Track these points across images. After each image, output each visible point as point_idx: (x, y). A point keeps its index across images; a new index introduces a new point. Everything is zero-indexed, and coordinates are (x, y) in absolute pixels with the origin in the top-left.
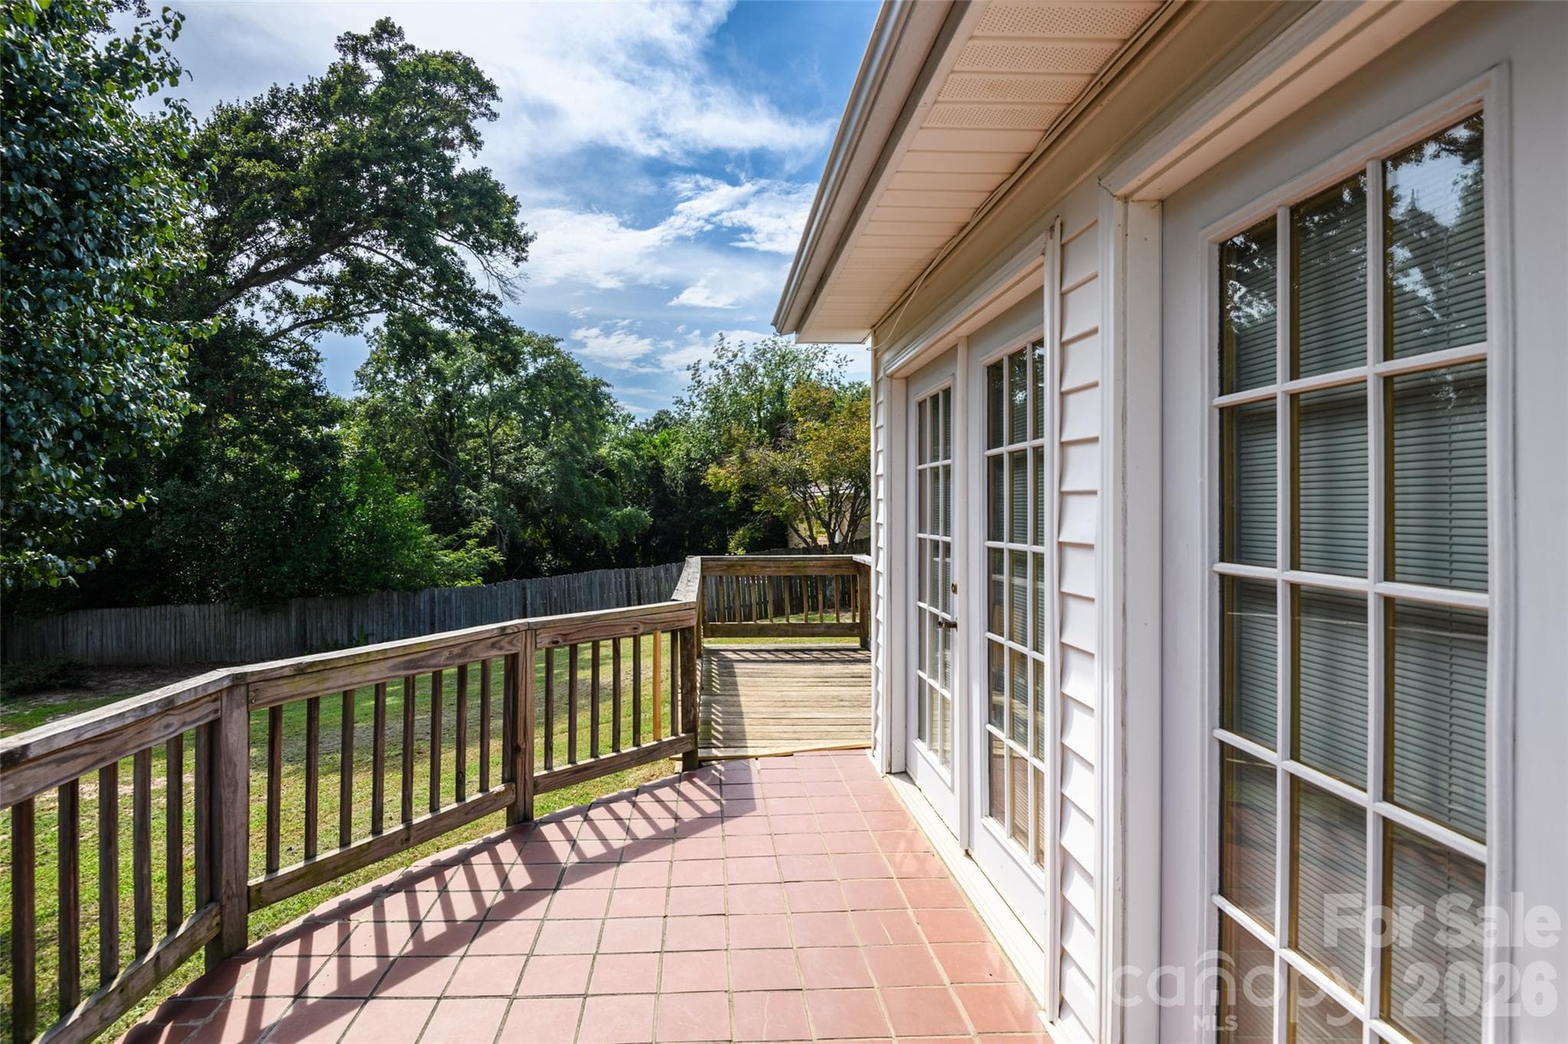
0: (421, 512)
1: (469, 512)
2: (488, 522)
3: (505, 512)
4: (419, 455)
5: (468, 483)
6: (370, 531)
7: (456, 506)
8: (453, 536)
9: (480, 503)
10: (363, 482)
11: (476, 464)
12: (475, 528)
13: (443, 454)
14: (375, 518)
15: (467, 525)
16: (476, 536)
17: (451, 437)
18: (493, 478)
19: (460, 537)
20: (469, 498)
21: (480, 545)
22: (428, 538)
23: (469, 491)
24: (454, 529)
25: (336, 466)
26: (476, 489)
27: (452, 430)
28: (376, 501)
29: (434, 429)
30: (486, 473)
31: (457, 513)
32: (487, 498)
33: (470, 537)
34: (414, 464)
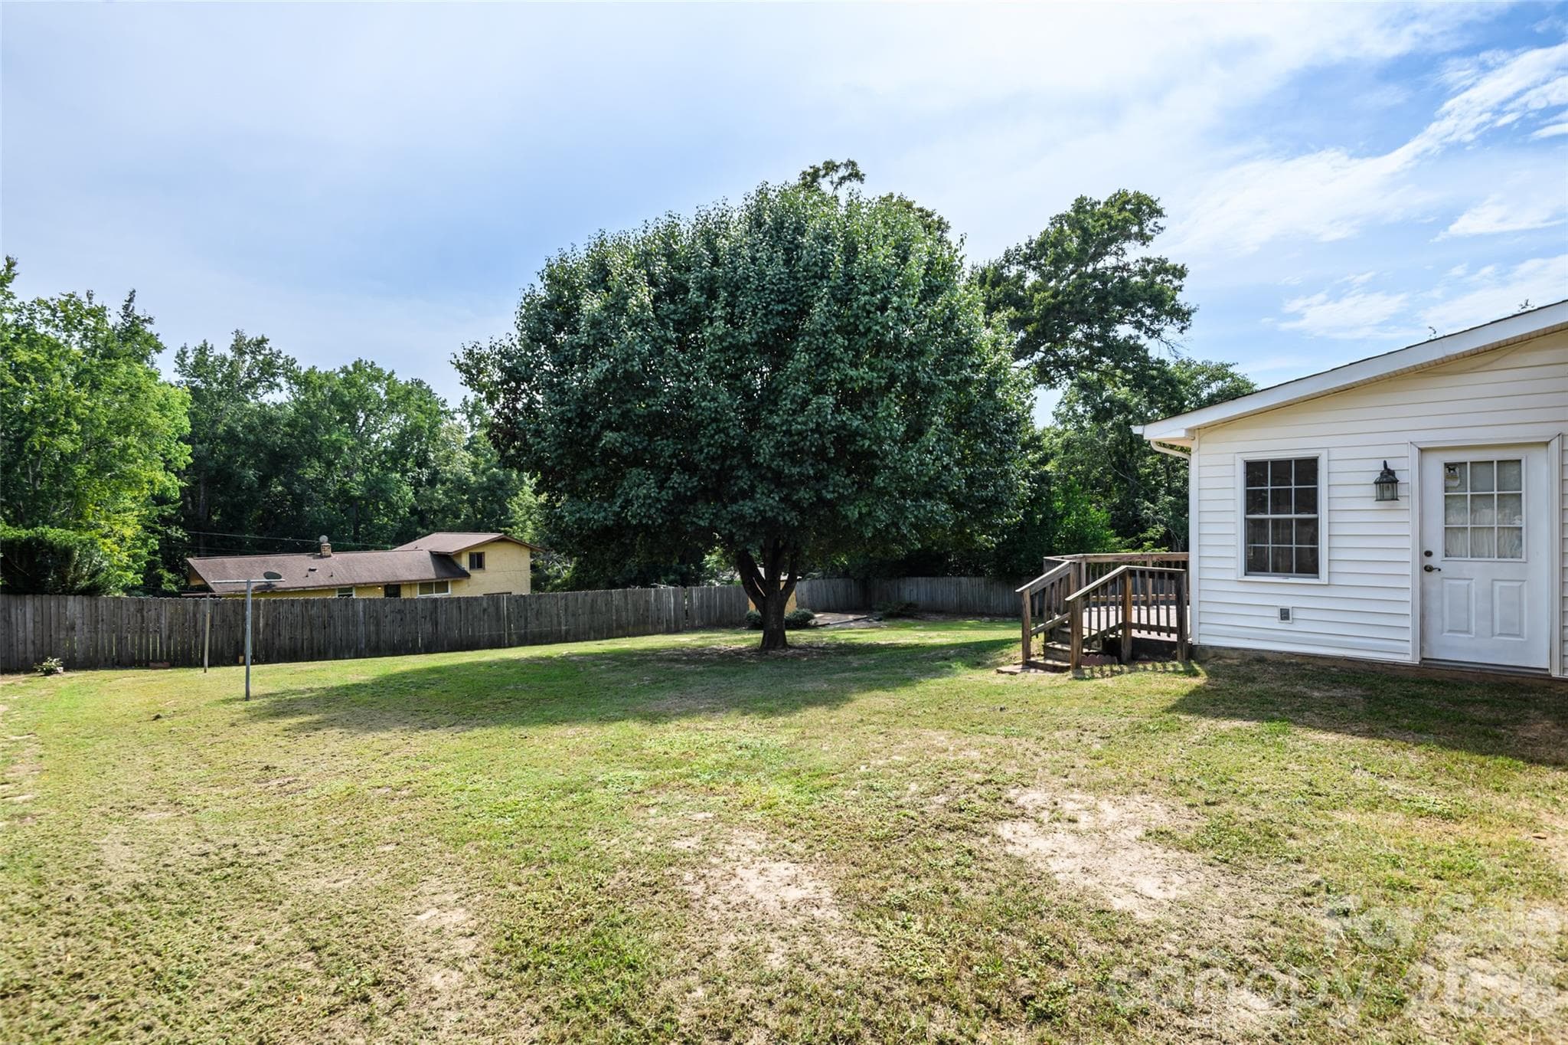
0: (1107, 522)
1: (1147, 521)
2: (1162, 529)
3: (1179, 521)
4: (1104, 474)
5: (1147, 497)
6: (1073, 533)
7: (1135, 515)
8: (1133, 539)
9: (1156, 513)
10: (1068, 501)
11: (1154, 479)
12: (1150, 533)
13: (1124, 472)
14: (1077, 525)
15: (1144, 530)
16: (1151, 539)
17: (1132, 456)
18: (1169, 492)
19: (1138, 539)
20: (1147, 509)
21: (1155, 546)
22: (1114, 540)
23: (1147, 504)
24: (1134, 534)
25: (1049, 491)
26: (1153, 501)
27: (1132, 451)
28: (1077, 514)
29: (1116, 453)
30: (1163, 486)
31: (1137, 522)
32: (1163, 509)
33: (1146, 540)
34: (1098, 482)
